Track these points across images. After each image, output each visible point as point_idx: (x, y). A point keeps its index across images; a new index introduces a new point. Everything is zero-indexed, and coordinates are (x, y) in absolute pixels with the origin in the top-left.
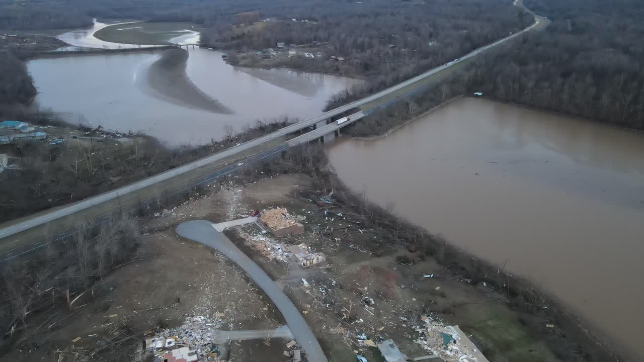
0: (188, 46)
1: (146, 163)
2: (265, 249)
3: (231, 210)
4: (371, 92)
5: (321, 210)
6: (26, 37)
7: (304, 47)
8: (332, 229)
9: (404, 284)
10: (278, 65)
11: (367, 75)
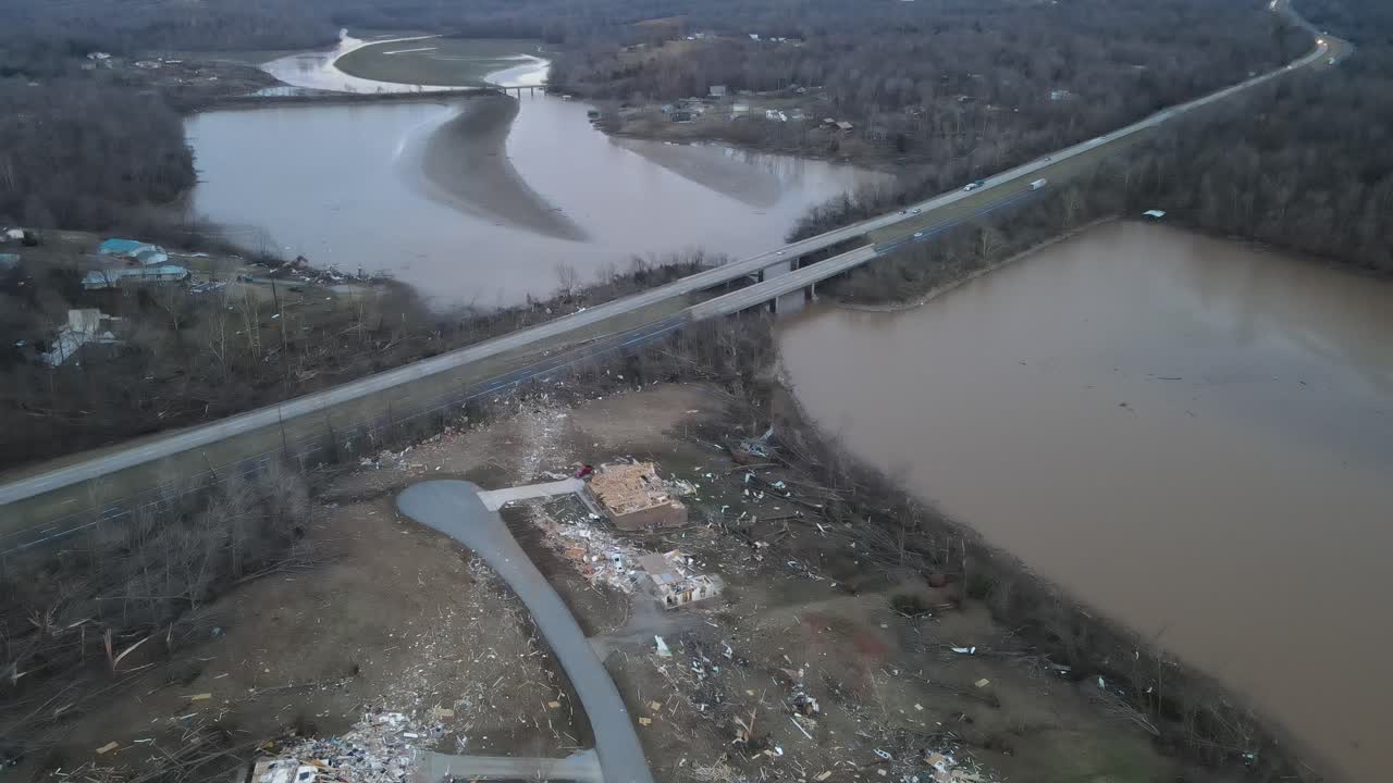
0: (521, 90)
1: (378, 343)
2: (585, 558)
3: (531, 461)
4: (901, 201)
5: (737, 472)
6: (200, 67)
7: (768, 98)
8: (754, 518)
9: (900, 666)
10: (707, 135)
11: (899, 164)
